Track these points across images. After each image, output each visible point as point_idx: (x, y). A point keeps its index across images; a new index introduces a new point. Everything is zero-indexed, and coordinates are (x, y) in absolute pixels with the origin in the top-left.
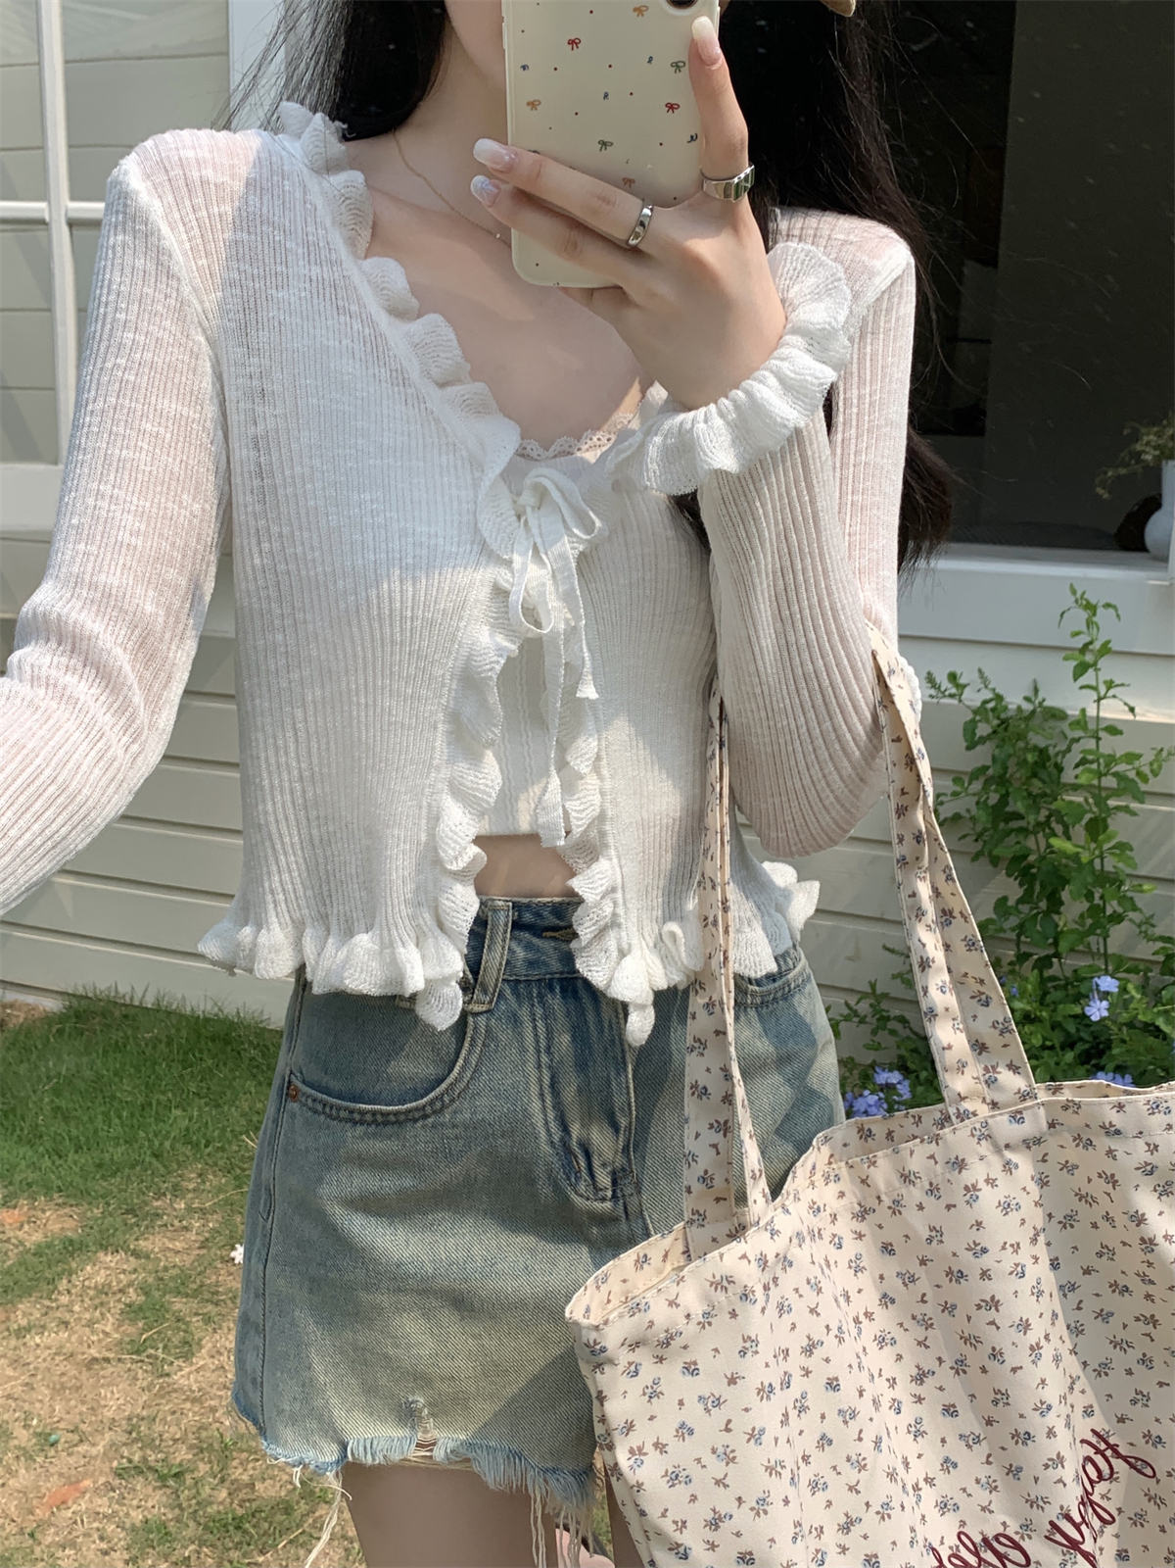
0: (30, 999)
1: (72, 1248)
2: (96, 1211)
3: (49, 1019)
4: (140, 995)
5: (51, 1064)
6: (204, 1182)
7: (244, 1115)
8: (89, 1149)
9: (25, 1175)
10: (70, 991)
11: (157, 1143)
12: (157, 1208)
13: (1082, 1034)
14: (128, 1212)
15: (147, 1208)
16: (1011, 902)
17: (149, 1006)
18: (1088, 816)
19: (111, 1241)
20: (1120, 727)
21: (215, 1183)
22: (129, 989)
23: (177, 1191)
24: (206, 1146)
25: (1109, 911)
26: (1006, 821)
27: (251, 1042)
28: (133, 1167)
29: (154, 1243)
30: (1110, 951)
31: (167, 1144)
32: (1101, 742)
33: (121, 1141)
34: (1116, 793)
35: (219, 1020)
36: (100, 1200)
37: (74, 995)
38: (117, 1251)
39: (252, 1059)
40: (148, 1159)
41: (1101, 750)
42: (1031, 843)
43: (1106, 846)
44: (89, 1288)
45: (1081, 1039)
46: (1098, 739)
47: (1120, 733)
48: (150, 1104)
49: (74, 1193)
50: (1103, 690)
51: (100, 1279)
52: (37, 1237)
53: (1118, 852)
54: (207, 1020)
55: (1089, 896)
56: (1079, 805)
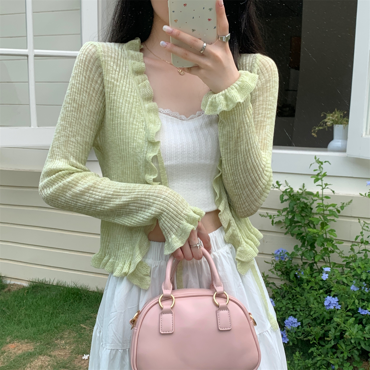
16: (299, 247)
18: (320, 222)
26: (295, 223)
34: (329, 215)
41: (324, 203)
42: (303, 230)
43: (327, 230)
46: (323, 200)
47: (329, 198)
50: (324, 186)
53: (330, 232)
55: (323, 245)
56: (318, 219)
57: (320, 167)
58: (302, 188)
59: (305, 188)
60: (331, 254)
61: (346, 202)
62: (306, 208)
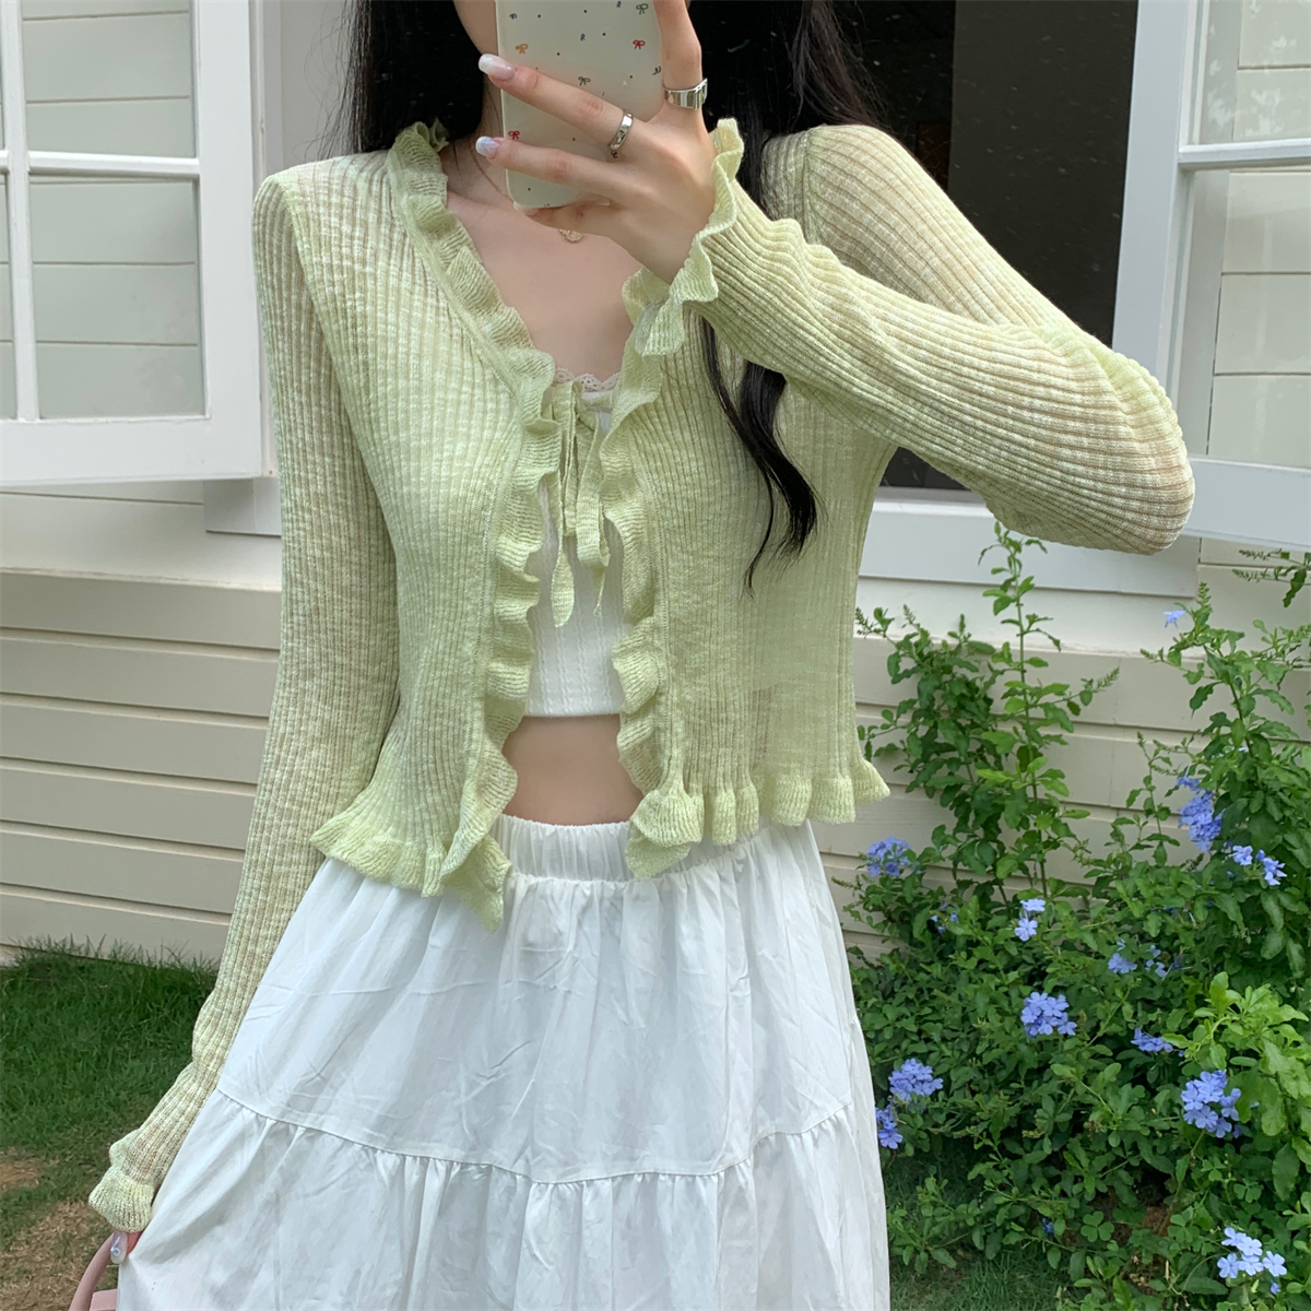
16: (948, 831)
18: (1017, 746)
20: (1045, 660)
25: (1044, 839)
26: (938, 753)
32: (1025, 675)
34: (1046, 723)
41: (1028, 682)
42: (962, 773)
43: (1037, 774)
46: (1023, 672)
47: (1045, 665)
50: (1025, 624)
53: (1049, 780)
55: (1024, 823)
56: (1008, 734)
57: (1012, 560)
58: (956, 630)
59: (966, 633)
60: (1049, 854)
61: (1098, 675)
62: (972, 699)
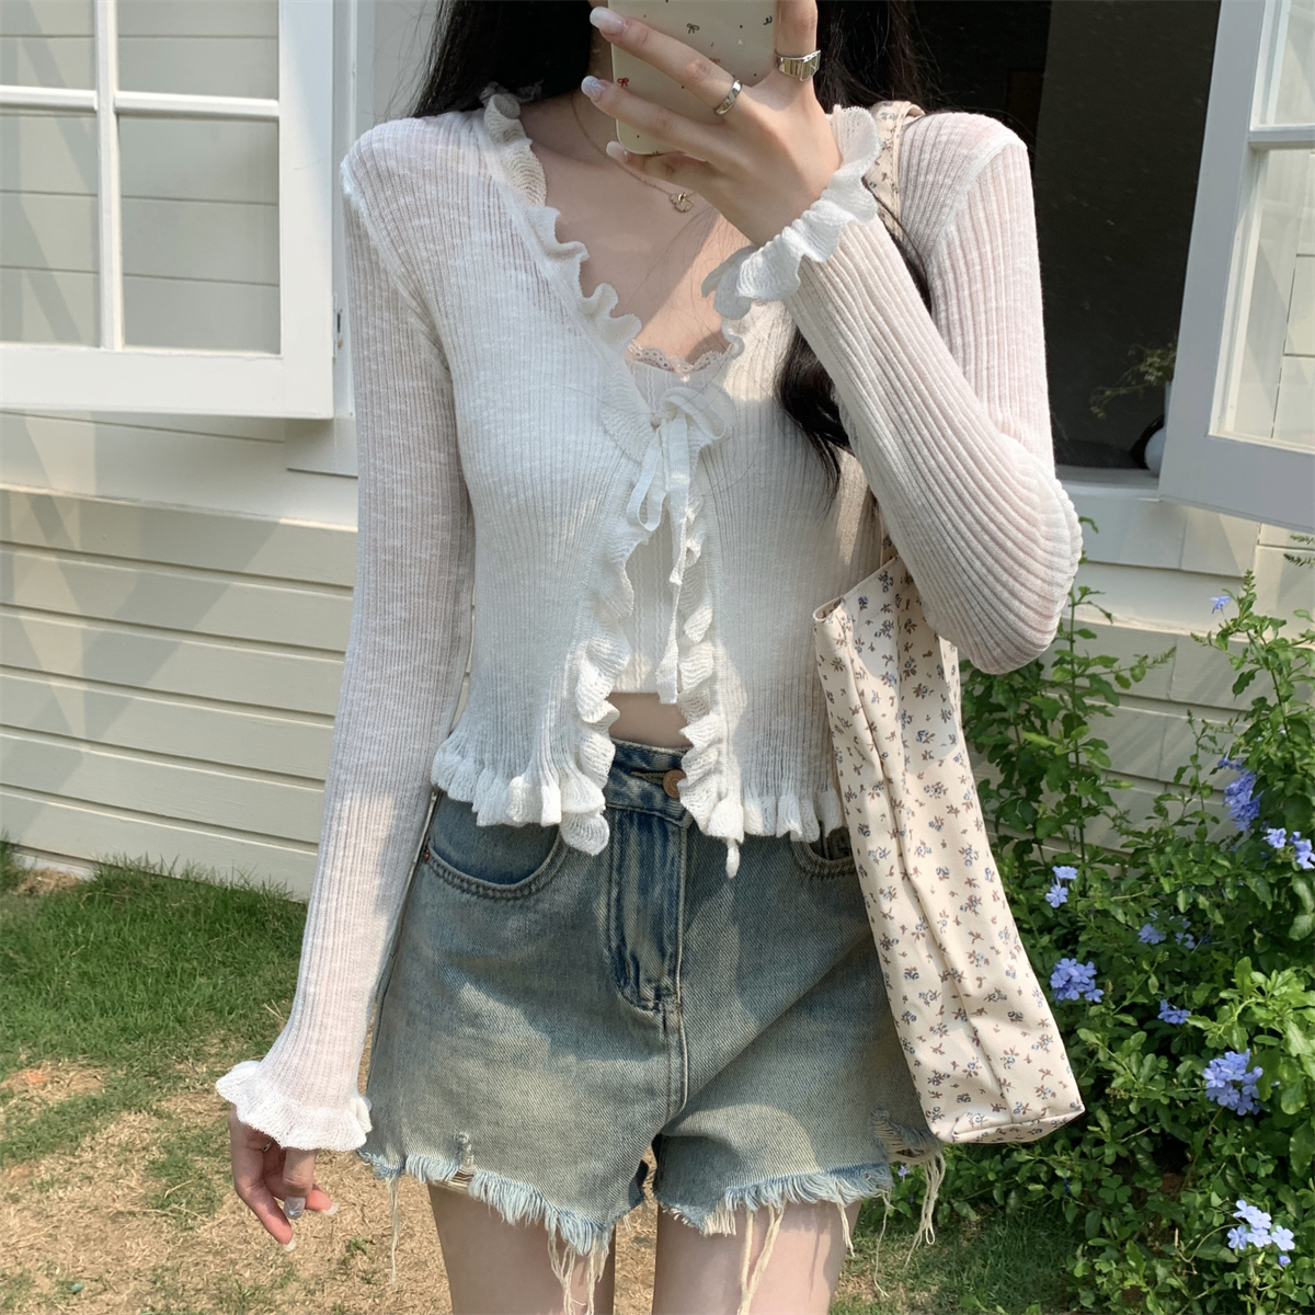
0: (62, 867)
1: (96, 1108)
2: (119, 1072)
3: (80, 887)
4: (169, 865)
5: (80, 931)
6: (226, 1047)
7: (266, 984)
8: (114, 1014)
9: (49, 1037)
10: (101, 861)
11: (180, 1009)
12: (179, 1071)
13: (1060, 919)
14: (150, 1075)
15: (170, 1071)
16: (993, 786)
17: (178, 877)
18: (1062, 713)
19: (135, 1101)
20: (1093, 631)
21: (237, 1048)
22: (159, 860)
23: (199, 1055)
24: (230, 1013)
25: (1085, 805)
26: (991, 712)
27: (274, 914)
28: (156, 1031)
29: (174, 1104)
30: (1086, 841)
31: (190, 1011)
32: (1074, 645)
33: (146, 1007)
34: (1090, 692)
35: (246, 893)
36: (125, 1062)
37: (104, 864)
38: (140, 1111)
39: (275, 930)
40: (171, 1024)
41: (1075, 652)
42: (1011, 733)
43: (1080, 742)
44: (113, 1145)
45: (1059, 924)
46: (1072, 641)
47: (1094, 636)
48: (175, 972)
49: (99, 1055)
50: (1078, 595)
51: (124, 1137)
52: (61, 1096)
53: (1092, 748)
54: (234, 892)
55: (1066, 788)
56: (1055, 701)
60: (1088, 820)
61: (1156, 652)
